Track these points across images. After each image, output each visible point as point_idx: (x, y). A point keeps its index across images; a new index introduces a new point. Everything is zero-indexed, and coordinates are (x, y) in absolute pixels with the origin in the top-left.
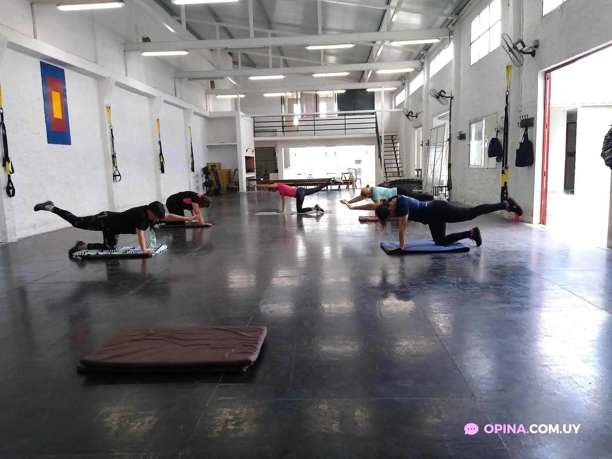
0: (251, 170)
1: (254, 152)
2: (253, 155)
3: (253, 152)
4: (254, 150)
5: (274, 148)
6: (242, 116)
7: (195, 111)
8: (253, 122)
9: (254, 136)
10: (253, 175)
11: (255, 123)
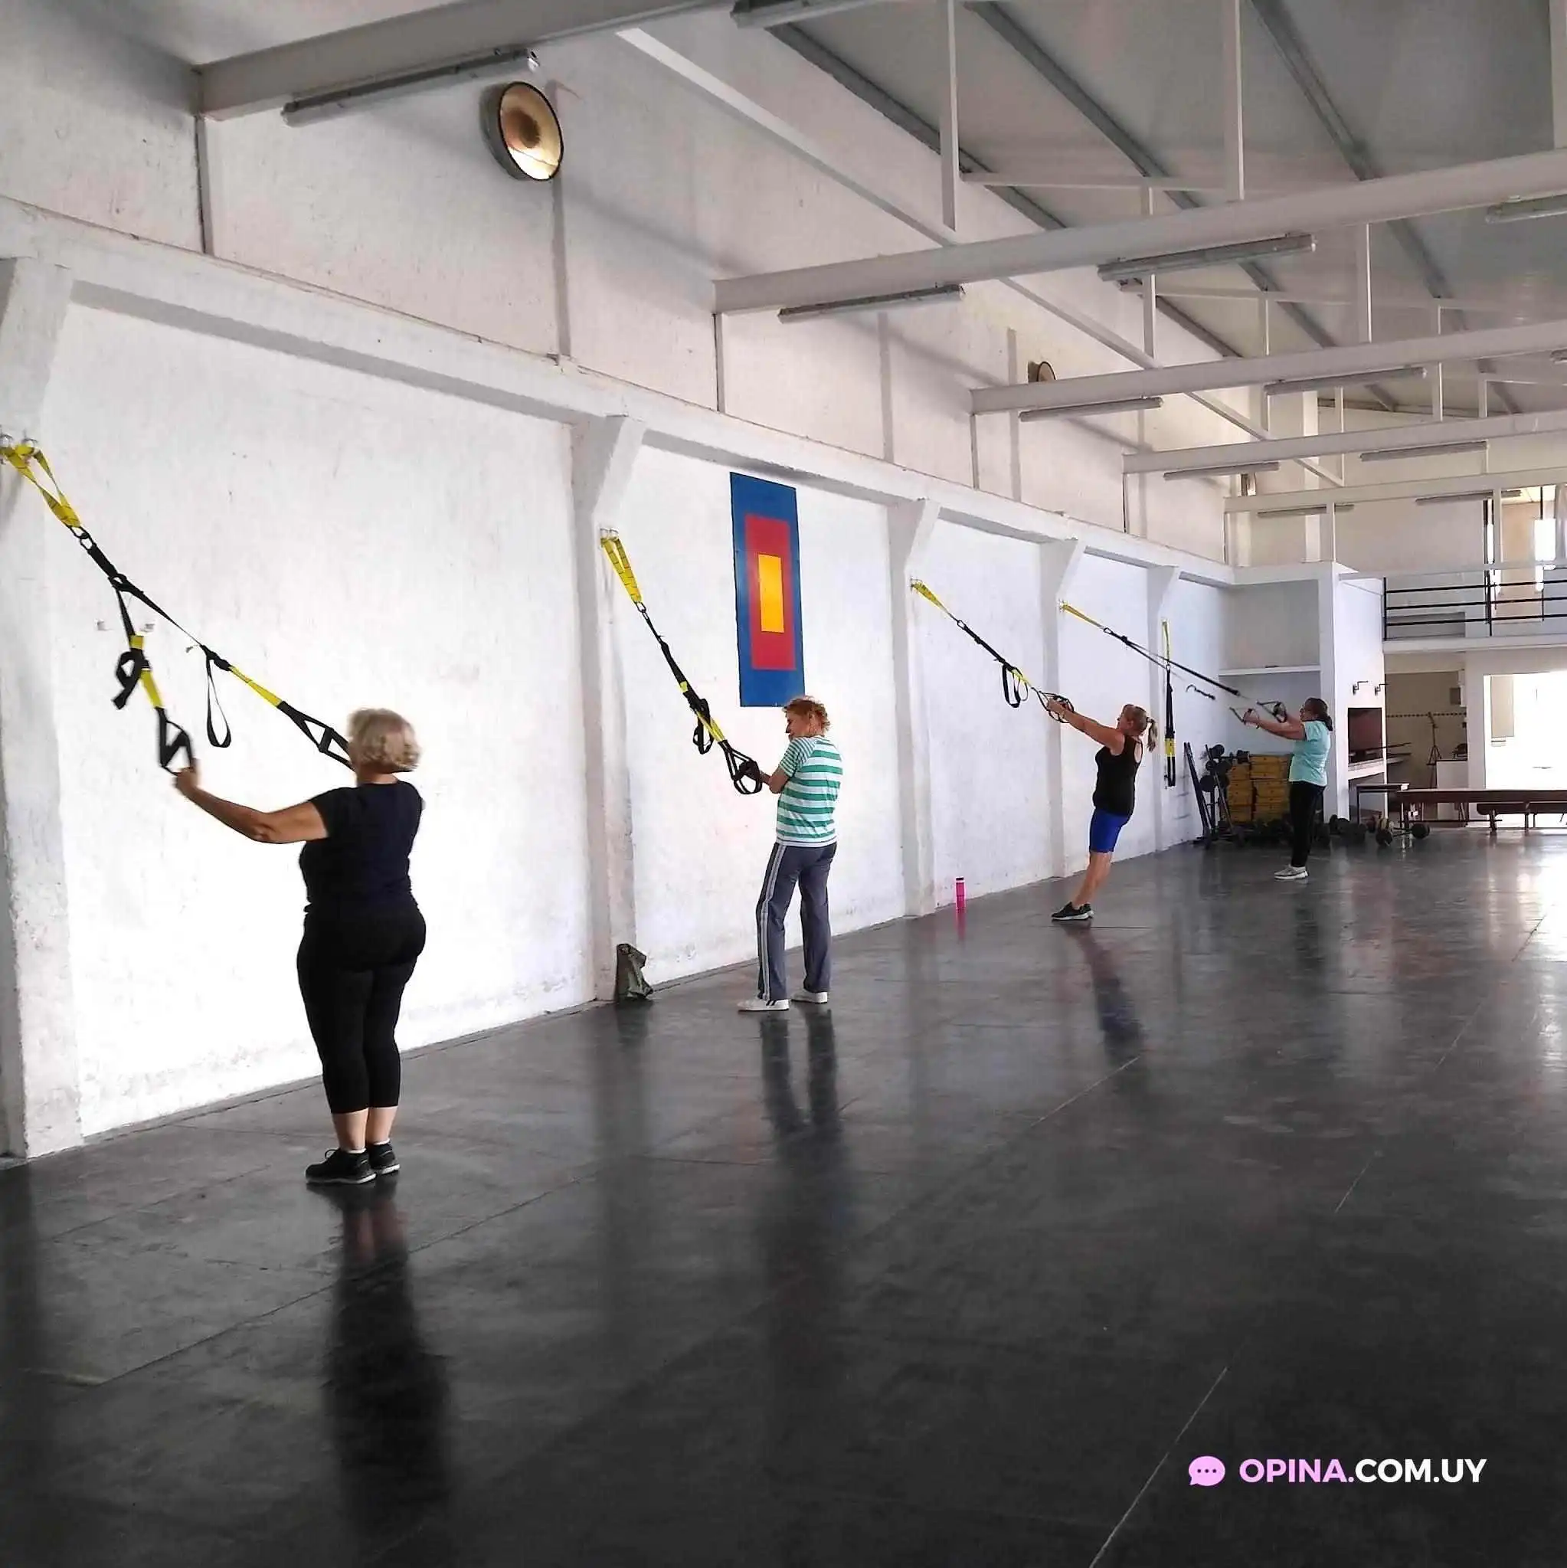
0: (1368, 752)
1: (1382, 693)
2: (1379, 701)
3: (1376, 691)
4: (1383, 687)
5: (1453, 675)
6: (1342, 577)
7: (1183, 570)
8: (1381, 591)
9: (1385, 639)
10: (1378, 768)
11: (1387, 594)
